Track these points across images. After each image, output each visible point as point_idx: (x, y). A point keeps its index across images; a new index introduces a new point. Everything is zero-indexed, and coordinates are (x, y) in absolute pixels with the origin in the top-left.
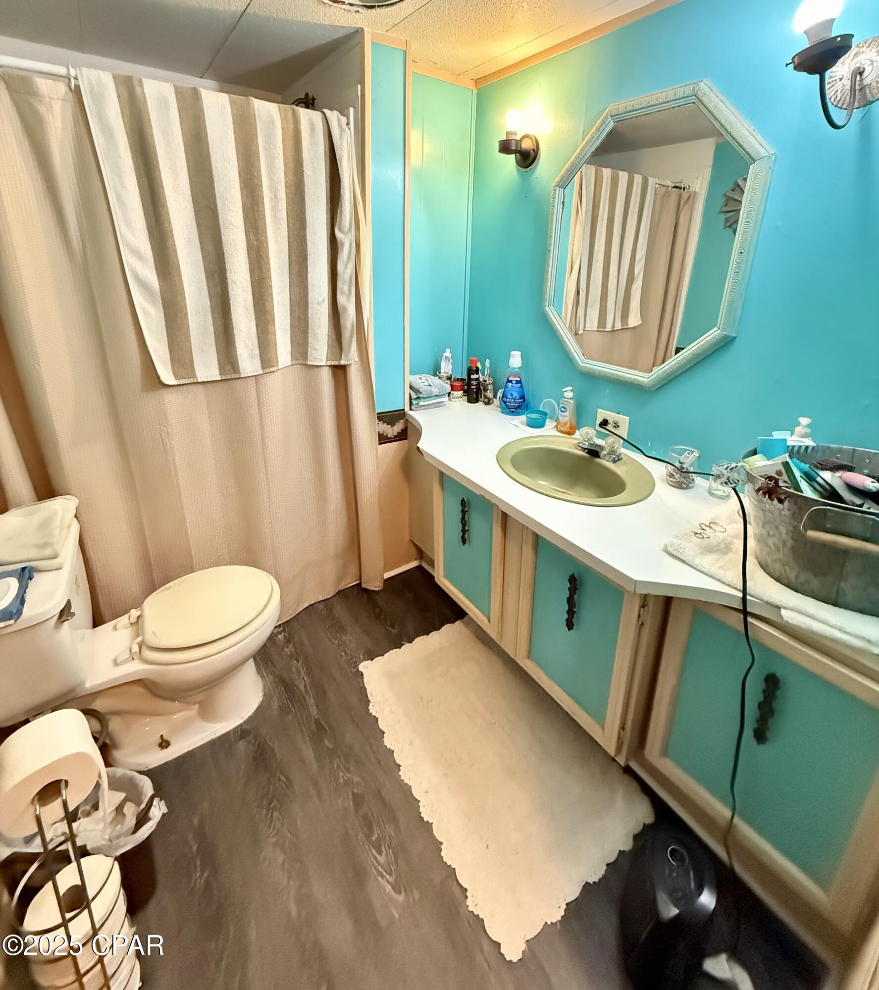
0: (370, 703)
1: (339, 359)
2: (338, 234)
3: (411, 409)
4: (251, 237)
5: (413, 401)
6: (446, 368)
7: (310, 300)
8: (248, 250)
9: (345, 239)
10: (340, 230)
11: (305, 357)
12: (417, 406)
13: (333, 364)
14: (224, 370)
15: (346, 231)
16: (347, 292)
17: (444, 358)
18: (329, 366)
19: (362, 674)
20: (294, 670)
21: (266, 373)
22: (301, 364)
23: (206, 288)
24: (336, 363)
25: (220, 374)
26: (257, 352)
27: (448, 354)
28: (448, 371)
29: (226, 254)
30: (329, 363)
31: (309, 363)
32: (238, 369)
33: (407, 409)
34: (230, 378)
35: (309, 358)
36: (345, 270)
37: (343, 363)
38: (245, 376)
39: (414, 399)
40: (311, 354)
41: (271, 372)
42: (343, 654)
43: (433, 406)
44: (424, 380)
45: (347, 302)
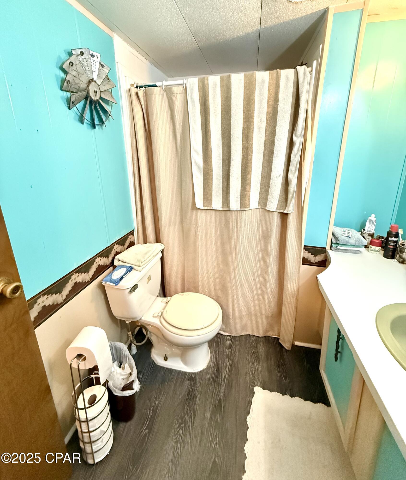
0: (249, 415)
1: (284, 209)
2: (294, 138)
3: (331, 249)
4: (245, 142)
5: (333, 244)
6: (370, 228)
7: (272, 175)
8: (242, 149)
9: (298, 140)
10: (296, 136)
11: (266, 206)
12: (336, 248)
13: (280, 212)
14: (224, 206)
15: (299, 136)
16: (294, 171)
17: (368, 221)
18: (279, 212)
19: (254, 394)
20: (225, 364)
21: (242, 210)
22: (263, 209)
23: (222, 167)
24: (282, 211)
25: (222, 207)
26: (239, 199)
27: (373, 217)
28: (371, 230)
29: (232, 151)
30: (278, 211)
31: (267, 209)
32: (230, 206)
33: (328, 248)
34: (225, 210)
35: (267, 206)
36: (295, 159)
37: (286, 212)
38: (232, 210)
39: (335, 243)
40: (269, 204)
41: (244, 210)
42: (251, 374)
43: (350, 251)
44: (346, 233)
45: (293, 177)
